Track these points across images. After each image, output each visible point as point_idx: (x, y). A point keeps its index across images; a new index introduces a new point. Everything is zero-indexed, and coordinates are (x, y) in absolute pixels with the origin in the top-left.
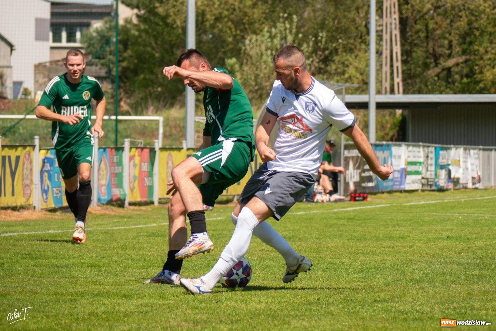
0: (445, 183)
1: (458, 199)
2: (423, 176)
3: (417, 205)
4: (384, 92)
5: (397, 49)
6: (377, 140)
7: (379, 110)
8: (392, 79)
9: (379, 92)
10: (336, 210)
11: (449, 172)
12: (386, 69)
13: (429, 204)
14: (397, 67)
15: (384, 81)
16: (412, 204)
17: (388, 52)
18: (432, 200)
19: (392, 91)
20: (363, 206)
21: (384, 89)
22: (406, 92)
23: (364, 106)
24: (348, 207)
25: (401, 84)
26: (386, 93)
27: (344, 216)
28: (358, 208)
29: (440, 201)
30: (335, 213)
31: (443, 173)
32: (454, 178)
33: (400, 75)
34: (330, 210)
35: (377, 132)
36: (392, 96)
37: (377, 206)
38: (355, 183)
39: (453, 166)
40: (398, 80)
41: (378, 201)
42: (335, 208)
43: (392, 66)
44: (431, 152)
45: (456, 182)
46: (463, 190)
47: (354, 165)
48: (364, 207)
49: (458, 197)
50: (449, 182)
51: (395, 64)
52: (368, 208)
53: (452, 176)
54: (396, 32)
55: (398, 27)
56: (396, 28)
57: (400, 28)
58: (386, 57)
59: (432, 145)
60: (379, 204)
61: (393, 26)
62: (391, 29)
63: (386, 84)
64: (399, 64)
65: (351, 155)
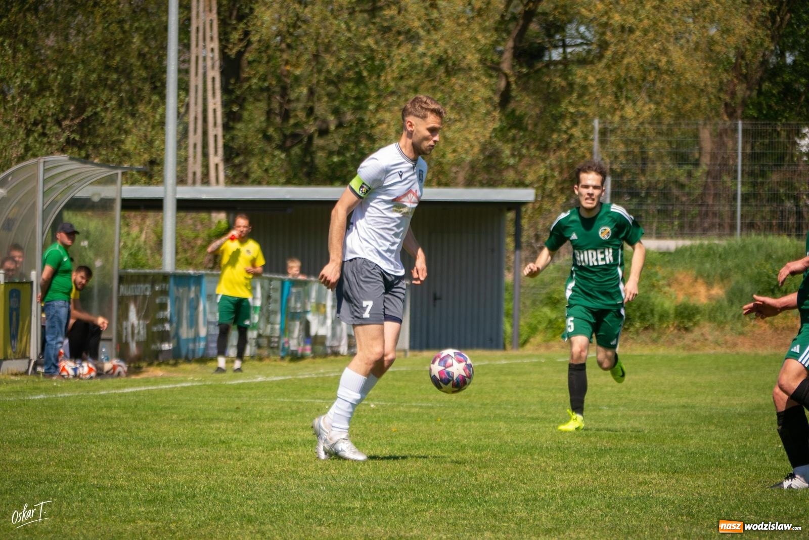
0: (299, 344)
1: (323, 374)
2: (261, 332)
3: (249, 384)
4: (190, 180)
5: (215, 103)
6: (176, 269)
7: (182, 214)
8: (205, 155)
9: (181, 180)
10: (102, 393)
11: (307, 326)
12: (195, 138)
13: (272, 382)
14: (216, 136)
15: (191, 160)
16: (241, 381)
17: (200, 109)
18: (277, 375)
19: (205, 180)
20: (152, 385)
21: (190, 175)
22: (232, 181)
23: (156, 205)
24: (124, 387)
25: (221, 167)
26: (194, 183)
27: (119, 403)
28: (143, 388)
29: (290, 377)
30: (103, 397)
31: (297, 328)
32: (316, 336)
33: (220, 151)
34: (94, 391)
35: (177, 253)
36: (205, 188)
37: (178, 385)
38: (138, 344)
39: (314, 315)
40: (216, 159)
41: (180, 376)
42: (103, 388)
43: (205, 133)
44: (275, 290)
45: (320, 342)
46: (332, 358)
47: (138, 312)
48: (154, 388)
49: (322, 371)
50: (306, 343)
51: (211, 132)
52: (161, 389)
53: (313, 332)
54: (215, 73)
55: (217, 64)
56: (213, 67)
57: (221, 67)
58: (196, 118)
59: (276, 276)
60: (182, 381)
61: (209, 63)
62: (205, 67)
63: (195, 166)
64: (219, 131)
65: (133, 294)
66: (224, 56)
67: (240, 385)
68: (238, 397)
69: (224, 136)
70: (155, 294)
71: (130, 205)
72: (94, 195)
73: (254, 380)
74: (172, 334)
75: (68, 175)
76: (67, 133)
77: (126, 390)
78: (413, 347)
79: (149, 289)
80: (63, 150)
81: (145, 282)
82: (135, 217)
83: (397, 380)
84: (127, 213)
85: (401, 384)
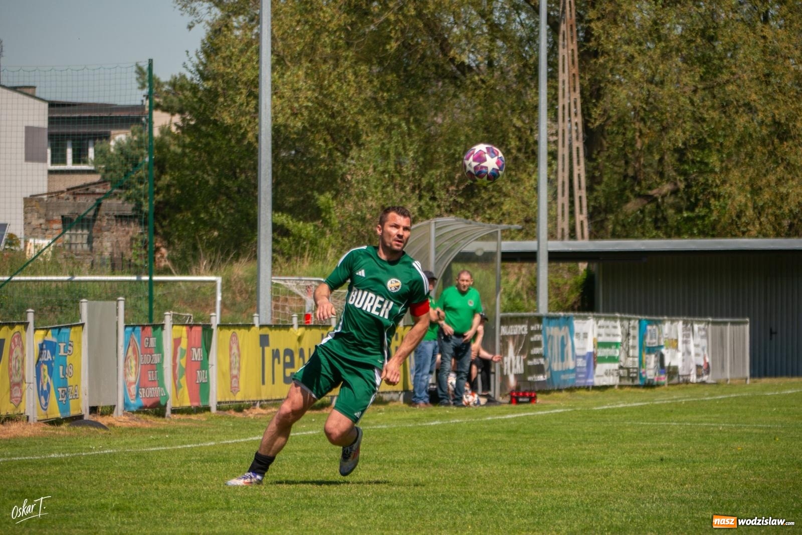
0: (655, 374)
1: (676, 399)
2: (622, 364)
3: (613, 409)
4: (559, 236)
5: (580, 170)
6: (549, 311)
7: (553, 264)
8: (572, 213)
9: (552, 236)
10: (489, 418)
11: (662, 358)
12: (563, 200)
13: (632, 407)
14: (580, 197)
15: (560, 218)
16: (606, 407)
17: (567, 174)
18: (636, 402)
19: (573, 235)
20: (531, 412)
21: (560, 231)
22: (594, 235)
23: (530, 257)
24: (507, 413)
25: (586, 224)
26: (563, 238)
27: (503, 428)
28: (522, 415)
29: (648, 403)
30: (488, 423)
31: (652, 360)
32: (669, 367)
33: (585, 210)
34: (480, 418)
35: (549, 298)
36: (572, 242)
37: (552, 412)
38: (516, 376)
39: (667, 349)
40: (581, 217)
41: (553, 403)
42: (488, 415)
43: (571, 195)
44: (634, 328)
45: (672, 372)
46: (684, 385)
47: (516, 349)
48: (532, 414)
49: (675, 397)
50: (661, 373)
51: (577, 194)
52: (538, 415)
53: (667, 364)
54: (579, 144)
55: (581, 136)
56: (577, 138)
57: (584, 139)
58: (563, 183)
59: (634, 316)
60: (555, 408)
61: (574, 135)
62: (570, 140)
63: (564, 224)
64: (584, 193)
65: (512, 333)
66: (586, 129)
67: (605, 410)
68: (604, 421)
69: (587, 197)
70: (531, 333)
71: (509, 257)
72: (478, 250)
73: (617, 406)
74: (546, 368)
75: (455, 233)
76: (454, 197)
77: (508, 416)
78: (753, 375)
79: (526, 329)
80: (450, 212)
81: (522, 323)
82: (514, 267)
83: (740, 404)
84: (506, 264)
85: (745, 407)
